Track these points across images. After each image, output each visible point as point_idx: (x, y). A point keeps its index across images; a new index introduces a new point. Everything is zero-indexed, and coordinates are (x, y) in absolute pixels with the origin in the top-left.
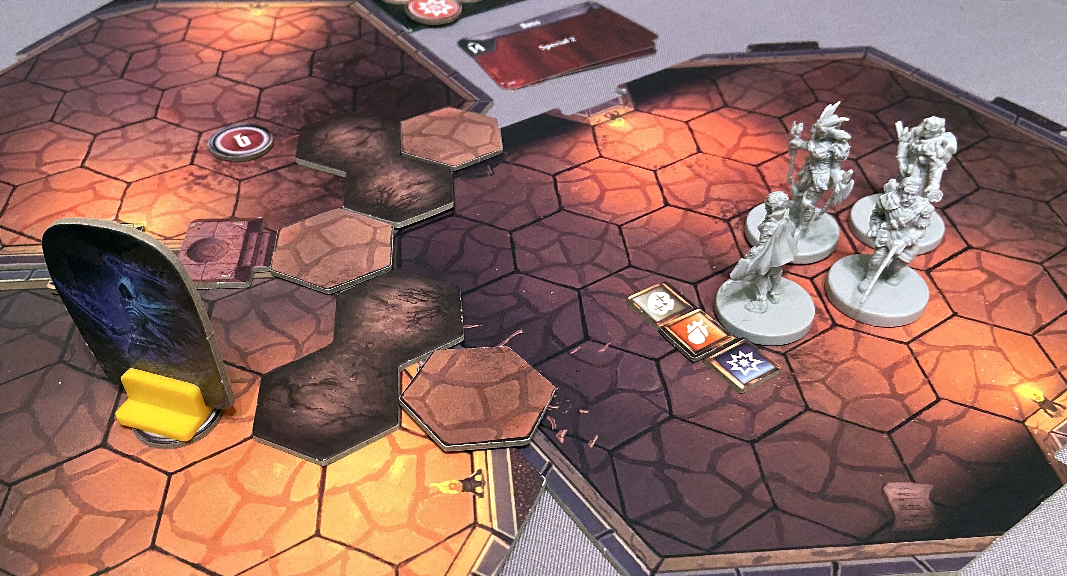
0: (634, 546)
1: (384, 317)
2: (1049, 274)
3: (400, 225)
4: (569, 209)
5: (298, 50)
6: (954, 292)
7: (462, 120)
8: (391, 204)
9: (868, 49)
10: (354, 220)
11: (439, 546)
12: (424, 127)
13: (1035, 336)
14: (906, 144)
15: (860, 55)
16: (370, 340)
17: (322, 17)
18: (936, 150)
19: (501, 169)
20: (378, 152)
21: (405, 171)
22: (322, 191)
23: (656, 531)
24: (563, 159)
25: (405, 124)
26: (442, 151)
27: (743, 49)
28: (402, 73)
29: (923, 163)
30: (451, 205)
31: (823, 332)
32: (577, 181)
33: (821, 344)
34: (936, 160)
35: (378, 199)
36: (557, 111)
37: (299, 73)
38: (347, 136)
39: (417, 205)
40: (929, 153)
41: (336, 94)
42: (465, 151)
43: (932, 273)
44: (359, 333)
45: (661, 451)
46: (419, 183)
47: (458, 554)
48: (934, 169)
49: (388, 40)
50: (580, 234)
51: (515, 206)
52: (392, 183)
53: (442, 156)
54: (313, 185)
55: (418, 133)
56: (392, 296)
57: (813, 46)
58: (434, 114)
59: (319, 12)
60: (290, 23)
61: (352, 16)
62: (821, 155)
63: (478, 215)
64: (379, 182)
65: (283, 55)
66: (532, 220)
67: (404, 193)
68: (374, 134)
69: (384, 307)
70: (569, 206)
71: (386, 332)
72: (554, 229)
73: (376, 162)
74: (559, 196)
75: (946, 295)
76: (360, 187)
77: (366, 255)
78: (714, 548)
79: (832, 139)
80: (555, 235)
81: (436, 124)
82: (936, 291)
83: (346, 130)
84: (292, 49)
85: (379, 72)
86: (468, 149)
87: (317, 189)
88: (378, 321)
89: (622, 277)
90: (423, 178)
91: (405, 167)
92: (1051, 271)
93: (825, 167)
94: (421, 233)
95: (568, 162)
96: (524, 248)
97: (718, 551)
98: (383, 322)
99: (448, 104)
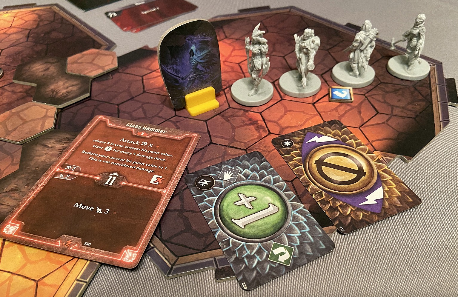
0: (164, 253)
1: (46, 154)
2: (368, 99)
3: (60, 106)
4: (148, 92)
5: (24, 29)
6: (324, 112)
7: (98, 54)
8: (57, 97)
9: (291, 7)
10: (38, 107)
11: (61, 268)
12: (79, 59)
13: (361, 128)
14: (298, 44)
15: (288, 10)
16: (37, 166)
17: (37, 14)
18: (310, 44)
19: (116, 76)
20: (54, 73)
21: (66, 80)
22: (25, 94)
23: (177, 244)
24: (147, 68)
25: (70, 59)
26: (86, 69)
27: (236, 11)
28: (72, 35)
29: (306, 52)
30: (88, 95)
31: (264, 137)
32: (153, 78)
33: (263, 143)
34: (311, 50)
35: (50, 95)
36: (147, 46)
37: (21, 41)
38: (40, 67)
39: (70, 97)
40: (307, 47)
41: (38, 48)
42: (98, 69)
43: (315, 105)
44: (32, 163)
45: (183, 204)
46: (73, 86)
47: (71, 271)
48: (310, 54)
49: (67, 21)
50: (152, 103)
51: (121, 93)
52: (59, 87)
53: (86, 72)
54: (21, 92)
55: (76, 62)
56: (51, 143)
57: (267, 8)
58: (85, 53)
59: (36, 12)
60: (21, 18)
61: (51, 12)
62: (256, 51)
63: (103, 99)
64: (53, 87)
65: (15, 33)
66: (129, 98)
67: (65, 91)
68: (53, 65)
69: (46, 149)
70: (149, 90)
71: (46, 161)
72: (139, 102)
73: (52, 78)
74: (144, 86)
75: (321, 114)
76: (42, 90)
77: (41, 123)
78: (204, 249)
79: (259, 43)
80: (140, 104)
81: (85, 58)
82: (317, 112)
83: (39, 65)
84: (20, 30)
85: (61, 36)
86: (100, 67)
87: (22, 94)
88: (43, 156)
89: (171, 121)
90: (75, 83)
91: (67, 79)
92: (369, 98)
93: (259, 57)
94: (73, 110)
95: (149, 70)
96: (124, 112)
97: (206, 250)
98: (45, 156)
99: (94, 47)
